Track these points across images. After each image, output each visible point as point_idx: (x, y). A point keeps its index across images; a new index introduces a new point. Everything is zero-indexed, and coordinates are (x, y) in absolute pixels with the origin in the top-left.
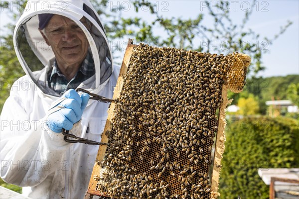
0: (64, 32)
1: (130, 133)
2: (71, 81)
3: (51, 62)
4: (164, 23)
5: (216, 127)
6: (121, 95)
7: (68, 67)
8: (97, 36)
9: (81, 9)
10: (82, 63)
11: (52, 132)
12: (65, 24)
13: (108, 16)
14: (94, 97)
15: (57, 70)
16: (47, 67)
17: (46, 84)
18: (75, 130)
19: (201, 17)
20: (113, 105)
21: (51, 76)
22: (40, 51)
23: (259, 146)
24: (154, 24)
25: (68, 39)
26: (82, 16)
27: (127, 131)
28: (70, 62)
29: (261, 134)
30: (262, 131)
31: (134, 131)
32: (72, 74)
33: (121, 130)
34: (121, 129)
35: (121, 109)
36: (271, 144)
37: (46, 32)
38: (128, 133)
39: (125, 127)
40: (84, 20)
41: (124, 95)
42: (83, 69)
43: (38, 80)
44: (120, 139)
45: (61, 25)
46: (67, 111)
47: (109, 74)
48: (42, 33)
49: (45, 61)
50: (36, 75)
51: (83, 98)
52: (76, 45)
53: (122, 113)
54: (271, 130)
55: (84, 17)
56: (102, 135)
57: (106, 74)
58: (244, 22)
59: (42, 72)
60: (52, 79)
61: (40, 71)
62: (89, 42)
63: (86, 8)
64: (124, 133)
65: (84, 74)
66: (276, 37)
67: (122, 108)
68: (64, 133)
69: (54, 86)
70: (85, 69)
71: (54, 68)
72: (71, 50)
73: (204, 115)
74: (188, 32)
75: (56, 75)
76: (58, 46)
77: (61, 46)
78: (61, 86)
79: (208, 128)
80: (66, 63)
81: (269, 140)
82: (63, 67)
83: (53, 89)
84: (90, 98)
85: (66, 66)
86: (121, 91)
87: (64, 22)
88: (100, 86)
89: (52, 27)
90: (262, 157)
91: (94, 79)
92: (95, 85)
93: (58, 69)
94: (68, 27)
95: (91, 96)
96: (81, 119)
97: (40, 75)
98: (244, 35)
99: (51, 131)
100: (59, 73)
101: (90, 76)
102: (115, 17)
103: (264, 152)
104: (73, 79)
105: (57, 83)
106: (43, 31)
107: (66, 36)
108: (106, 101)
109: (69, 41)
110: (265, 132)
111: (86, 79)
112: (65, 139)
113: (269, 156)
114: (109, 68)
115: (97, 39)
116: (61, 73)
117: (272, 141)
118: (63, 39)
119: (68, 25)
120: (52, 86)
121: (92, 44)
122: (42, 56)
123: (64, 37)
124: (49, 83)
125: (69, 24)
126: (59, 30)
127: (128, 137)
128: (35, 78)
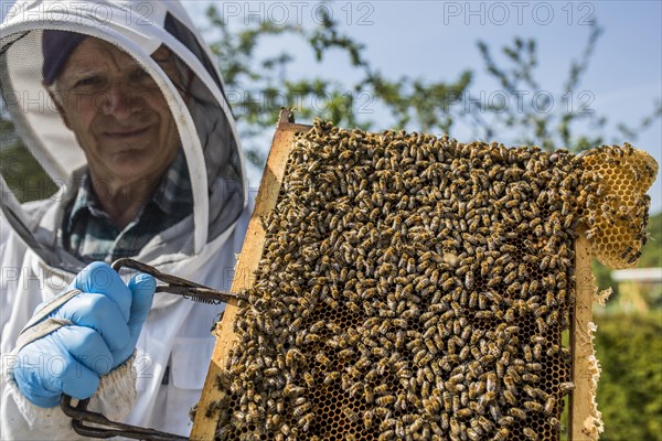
0: (109, 88)
1: (285, 406)
2: (127, 228)
3: (76, 175)
4: (383, 90)
5: (568, 385)
6: (258, 278)
7: (119, 192)
8: (199, 101)
9: (159, 25)
10: (161, 179)
11: (29, 404)
12: (112, 66)
13: (255, 77)
14: (172, 285)
15: (89, 199)
16: (64, 189)
17: (56, 238)
18: (113, 391)
19: (467, 78)
20: (232, 310)
21: (73, 214)
22: (48, 145)
23: (617, 388)
24: (359, 89)
25: (117, 110)
26: (159, 45)
27: (275, 400)
28: (122, 175)
29: (622, 357)
30: (625, 349)
31: (300, 400)
32: (131, 211)
33: (257, 398)
34: (257, 391)
35: (256, 327)
36: (649, 383)
37: (59, 91)
38: (279, 407)
39: (269, 386)
40: (164, 56)
41: (267, 277)
42: (161, 196)
43: (37, 228)
44: (252, 428)
45: (100, 70)
46: (78, 335)
47: (234, 213)
48: (52, 95)
49: (60, 172)
50: (31, 213)
51: (133, 287)
52: (144, 126)
53: (260, 339)
54: (648, 348)
55: (164, 47)
56: (193, 414)
57: (225, 213)
58: (569, 88)
59: (49, 205)
60: (75, 223)
61: (46, 202)
62: (176, 116)
63: (173, 25)
64: (267, 407)
65: (165, 209)
66: (647, 123)
67: (259, 322)
68: (67, 408)
69: (79, 242)
70: (169, 196)
71: (82, 192)
72: (127, 140)
73: (527, 342)
74: (438, 113)
75: (83, 211)
76: (90, 130)
77: (102, 129)
78: (97, 243)
79: (543, 388)
80: (112, 178)
81: (641, 373)
82: (107, 190)
83: (76, 254)
84: (159, 290)
85: (115, 186)
86: (256, 268)
87: (109, 61)
88: (206, 247)
89: (74, 73)
90: (625, 414)
91: (192, 228)
92: (193, 242)
93: (92, 194)
94: (120, 75)
95: (160, 283)
96: (133, 356)
97: (43, 213)
98: (568, 118)
99: (24, 400)
100: (94, 207)
101: (181, 219)
102: (269, 79)
103: (631, 404)
104: (132, 225)
105: (88, 236)
106: (53, 88)
107: (114, 99)
108: (209, 297)
109: (120, 116)
110: (632, 351)
111: (171, 226)
112: (76, 425)
113: (642, 412)
114: (236, 195)
115: (199, 109)
116: (98, 206)
117: (650, 375)
118: (105, 109)
119: (119, 70)
120: (73, 245)
121: (184, 123)
122: (51, 161)
123: (108, 104)
124: (66, 238)
125: (122, 67)
126: (96, 82)
127: (280, 421)
128: (28, 220)
